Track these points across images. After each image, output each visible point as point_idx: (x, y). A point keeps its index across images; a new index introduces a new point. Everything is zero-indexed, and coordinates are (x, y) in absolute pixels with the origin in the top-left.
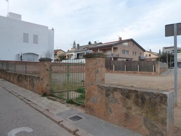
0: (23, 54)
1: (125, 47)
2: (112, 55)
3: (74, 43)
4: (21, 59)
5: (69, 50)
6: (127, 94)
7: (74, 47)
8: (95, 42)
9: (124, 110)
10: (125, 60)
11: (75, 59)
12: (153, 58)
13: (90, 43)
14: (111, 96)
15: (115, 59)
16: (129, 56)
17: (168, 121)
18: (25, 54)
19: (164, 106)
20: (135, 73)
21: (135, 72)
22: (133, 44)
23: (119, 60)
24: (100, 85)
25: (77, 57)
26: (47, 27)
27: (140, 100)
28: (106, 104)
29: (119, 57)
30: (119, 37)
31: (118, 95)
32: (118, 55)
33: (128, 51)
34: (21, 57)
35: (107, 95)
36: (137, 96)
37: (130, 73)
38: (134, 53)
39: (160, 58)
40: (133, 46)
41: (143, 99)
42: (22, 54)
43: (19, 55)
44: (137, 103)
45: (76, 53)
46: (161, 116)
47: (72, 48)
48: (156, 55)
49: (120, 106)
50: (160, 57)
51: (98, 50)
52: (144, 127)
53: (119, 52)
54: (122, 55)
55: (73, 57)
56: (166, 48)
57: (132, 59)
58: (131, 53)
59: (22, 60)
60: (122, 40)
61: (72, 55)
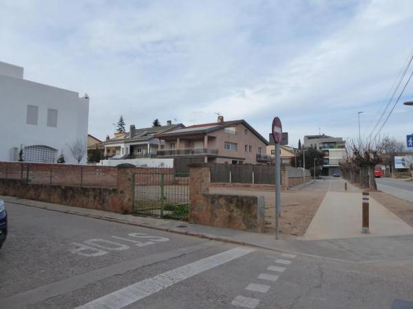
0: (26, 148)
1: (229, 135)
2: (205, 151)
3: (121, 120)
4: (21, 158)
5: (108, 138)
6: (230, 199)
7: (121, 131)
8: (169, 122)
9: (228, 214)
10: (230, 162)
11: (126, 158)
12: (285, 158)
13: (156, 123)
14: (216, 202)
15: (211, 159)
16: (238, 153)
17: (258, 215)
18: (29, 147)
19: (255, 205)
20: (248, 186)
21: (247, 184)
22: (246, 130)
23: (219, 161)
24: (206, 193)
25: (129, 152)
26: (77, 94)
27: (240, 203)
28: (212, 210)
29: (219, 155)
30: (218, 116)
31: (222, 201)
32: (217, 152)
33: (236, 144)
34: (21, 153)
35: (213, 203)
36: (238, 201)
37: (239, 186)
38: (248, 147)
39: (297, 158)
40: (246, 133)
41: (242, 202)
42: (23, 147)
43: (16, 149)
44: (237, 206)
45: (128, 146)
46: (254, 213)
47: (117, 132)
48: (291, 151)
49: (224, 210)
50: (298, 156)
51: (176, 140)
52: (243, 224)
53: (218, 145)
54: (223, 152)
55: (121, 154)
56: (310, 138)
57: (244, 159)
58: (241, 147)
59: (21, 160)
60: (225, 120)
61: (119, 148)
